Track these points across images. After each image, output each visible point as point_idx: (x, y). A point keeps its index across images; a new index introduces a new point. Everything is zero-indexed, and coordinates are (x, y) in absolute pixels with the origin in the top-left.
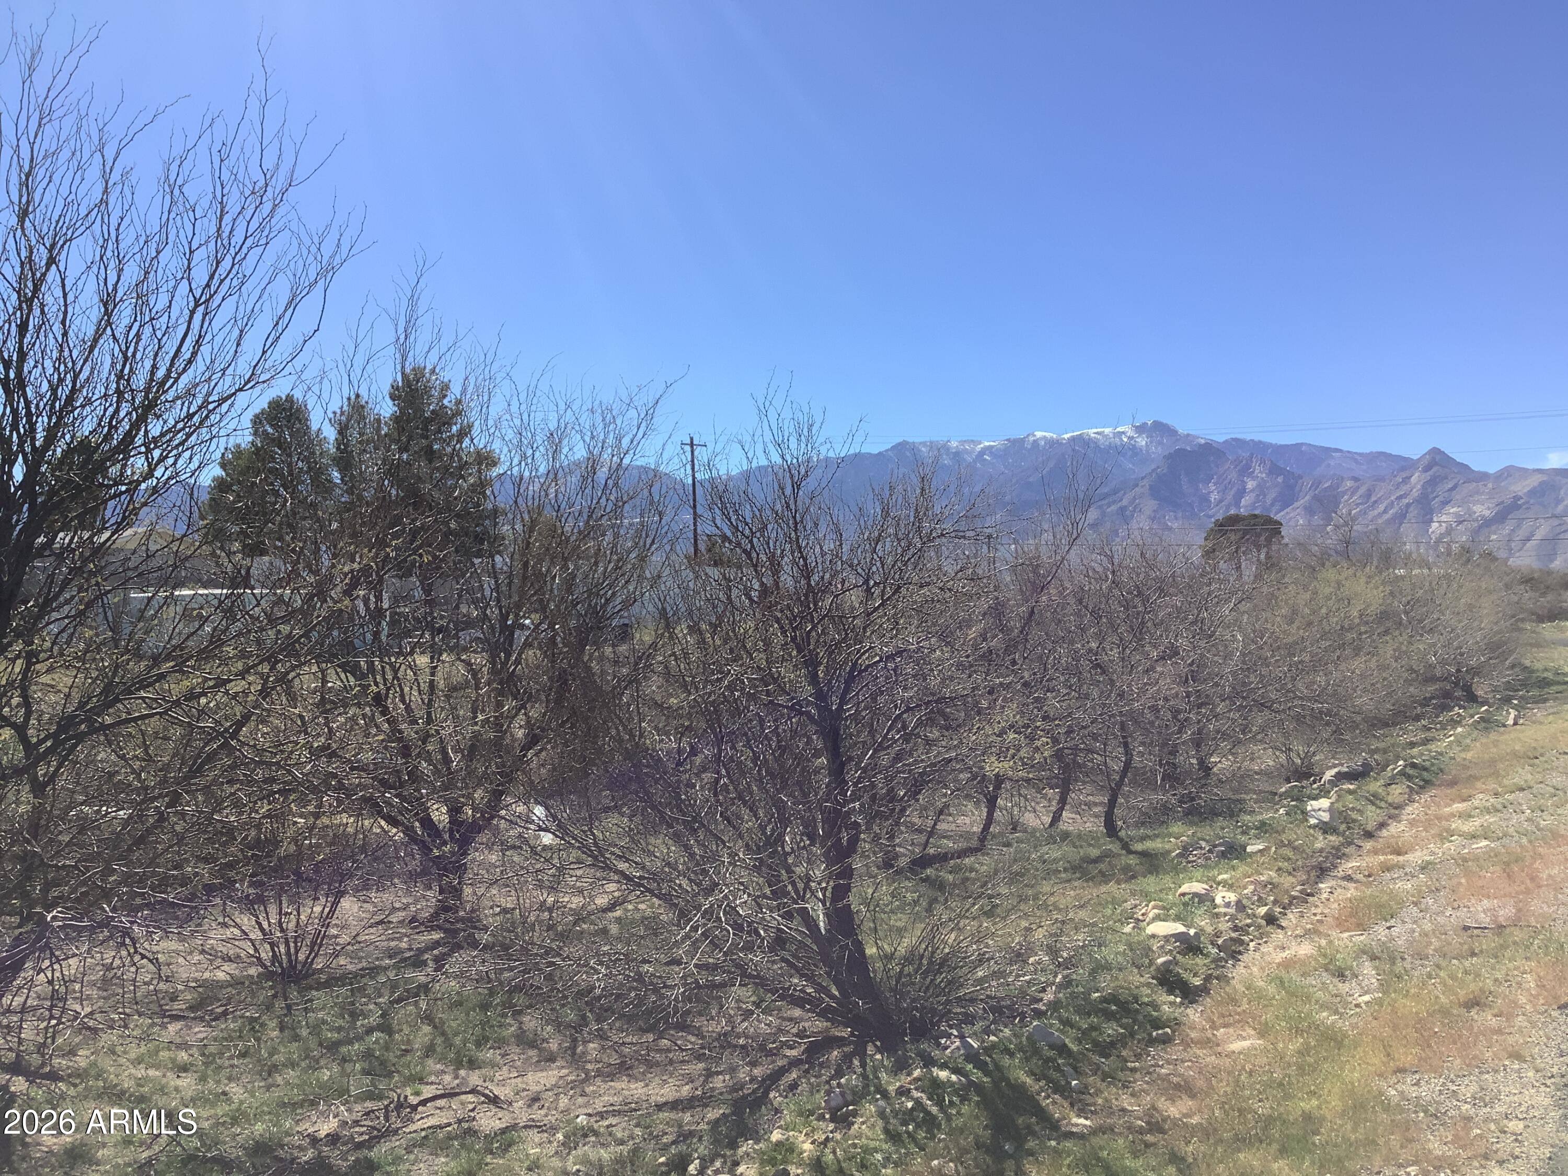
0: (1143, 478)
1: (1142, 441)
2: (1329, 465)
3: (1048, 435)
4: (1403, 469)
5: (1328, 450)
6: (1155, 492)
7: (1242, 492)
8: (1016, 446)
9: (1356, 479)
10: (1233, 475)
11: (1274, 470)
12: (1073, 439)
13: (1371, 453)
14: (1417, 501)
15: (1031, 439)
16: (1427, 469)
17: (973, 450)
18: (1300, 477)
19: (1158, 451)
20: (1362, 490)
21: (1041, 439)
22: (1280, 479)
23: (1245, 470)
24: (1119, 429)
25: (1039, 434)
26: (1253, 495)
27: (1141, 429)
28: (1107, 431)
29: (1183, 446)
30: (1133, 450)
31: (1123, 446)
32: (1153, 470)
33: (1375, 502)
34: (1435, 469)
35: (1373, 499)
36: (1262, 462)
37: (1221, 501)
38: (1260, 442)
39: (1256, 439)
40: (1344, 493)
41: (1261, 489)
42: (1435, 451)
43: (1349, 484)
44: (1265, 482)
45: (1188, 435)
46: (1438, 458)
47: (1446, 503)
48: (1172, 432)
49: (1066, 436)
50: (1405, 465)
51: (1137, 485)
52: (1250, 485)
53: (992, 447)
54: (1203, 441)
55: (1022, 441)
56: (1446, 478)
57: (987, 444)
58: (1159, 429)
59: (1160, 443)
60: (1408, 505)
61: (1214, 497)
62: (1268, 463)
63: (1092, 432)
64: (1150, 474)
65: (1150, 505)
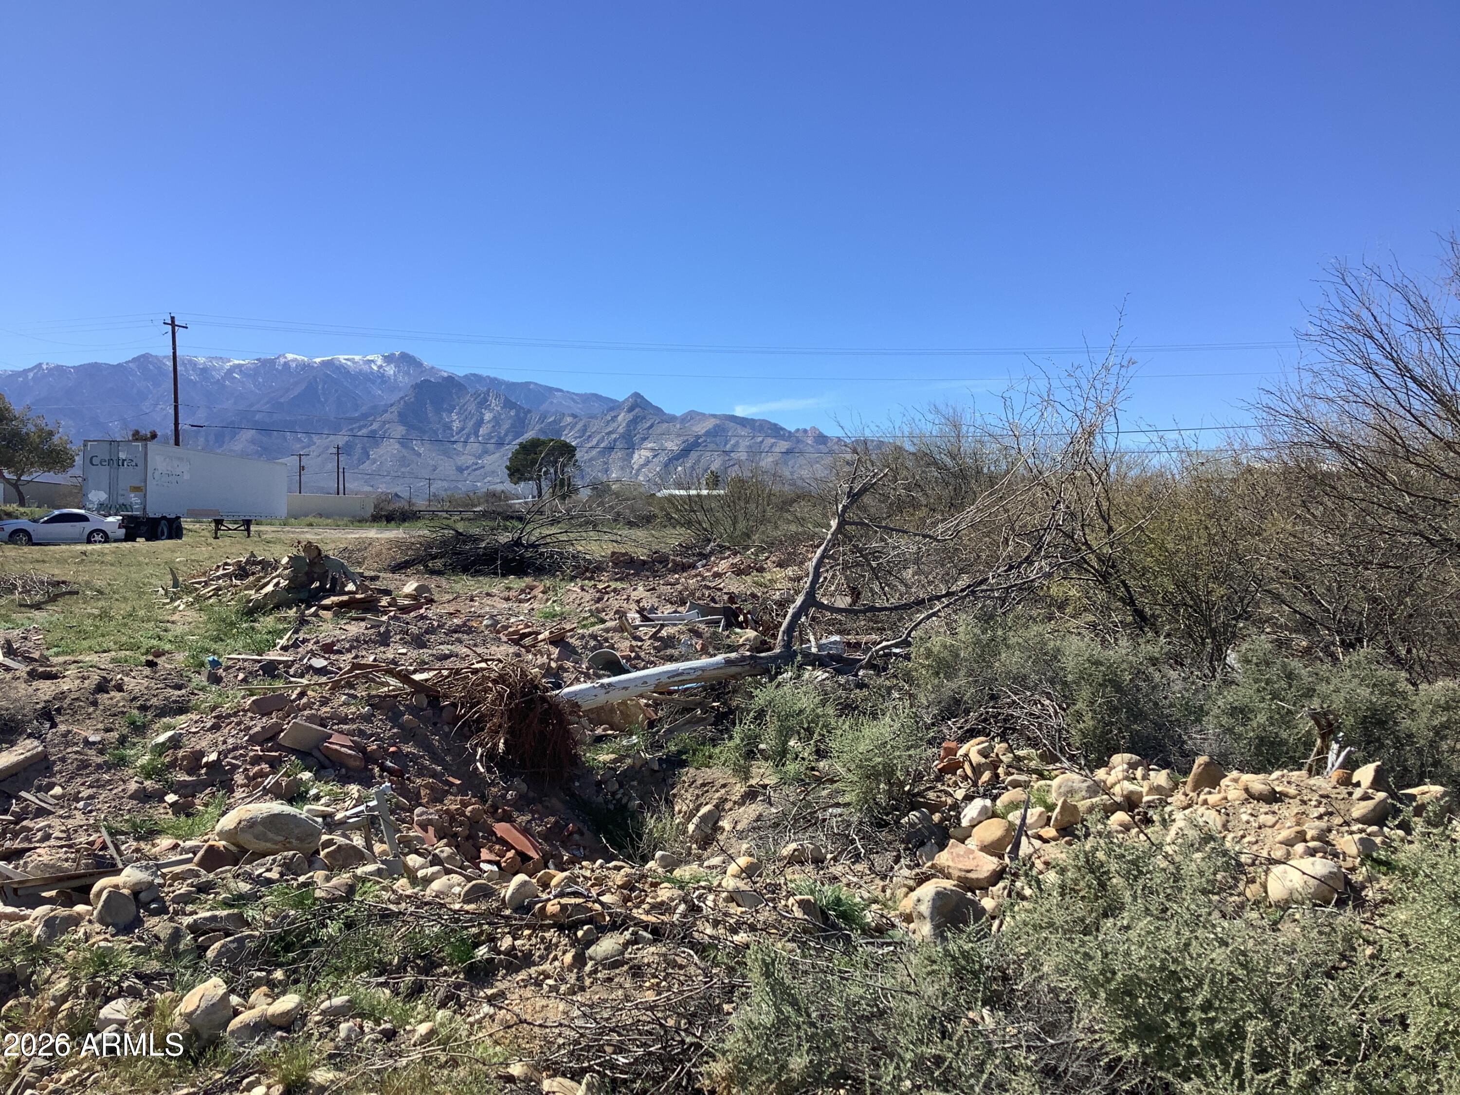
0: (392, 405)
1: (390, 370)
2: (552, 403)
3: (298, 357)
4: (612, 409)
5: (551, 390)
6: (403, 418)
7: (480, 423)
8: (267, 365)
9: (574, 416)
10: (472, 407)
11: (509, 404)
12: (323, 363)
13: (586, 394)
14: (622, 436)
15: (282, 360)
16: (631, 410)
17: (222, 368)
18: (529, 411)
19: (404, 381)
20: (579, 427)
21: (292, 361)
22: (513, 413)
23: (483, 403)
24: (369, 358)
25: (290, 356)
26: (490, 425)
27: (388, 359)
28: (357, 358)
29: (428, 378)
30: (381, 377)
31: (372, 373)
32: (402, 398)
33: (590, 436)
34: (637, 410)
35: (588, 434)
36: (497, 396)
37: (463, 429)
38: (496, 379)
39: (492, 376)
40: (565, 427)
41: (496, 420)
42: (637, 395)
43: (569, 419)
44: (500, 414)
45: (433, 368)
46: (639, 400)
47: (644, 439)
48: (419, 364)
49: (318, 360)
50: (613, 406)
51: (386, 411)
52: (488, 416)
53: (242, 365)
54: (446, 375)
55: (272, 362)
56: (644, 418)
57: (237, 362)
58: (406, 360)
59: (407, 373)
60: (615, 440)
61: (456, 425)
62: (503, 398)
63: (342, 358)
64: (399, 401)
65: (399, 430)
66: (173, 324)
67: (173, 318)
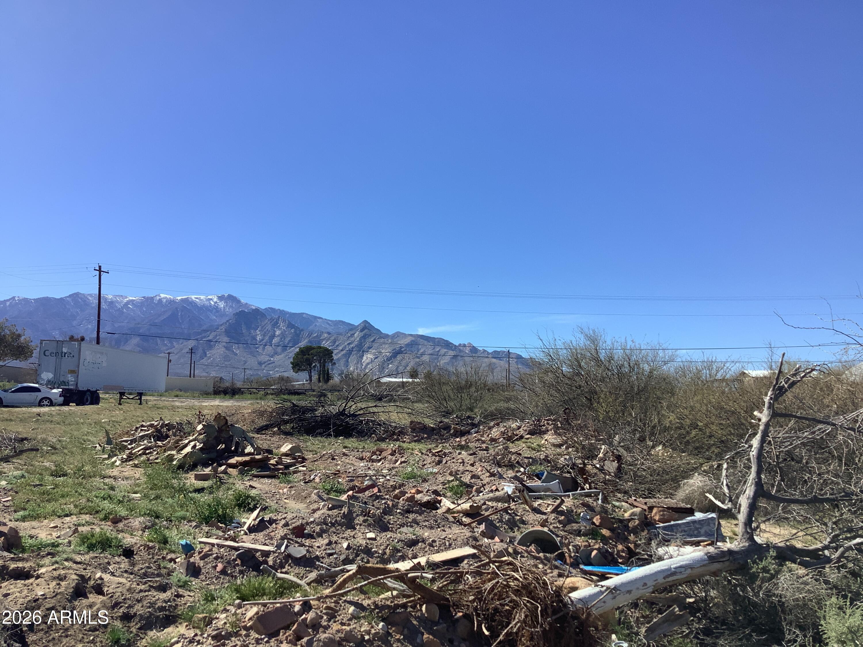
0: (221, 325)
1: (222, 305)
2: (316, 325)
3: (168, 296)
4: (351, 330)
5: (316, 318)
6: (227, 333)
7: (273, 336)
8: (148, 301)
9: (329, 333)
10: (269, 327)
11: (290, 326)
12: (182, 300)
13: (336, 321)
14: (357, 346)
15: (158, 298)
16: (362, 331)
17: (122, 302)
18: (302, 330)
19: (229, 311)
20: (332, 338)
21: (164, 298)
22: (293, 331)
23: (275, 325)
24: (209, 297)
25: (162, 296)
26: (279, 338)
27: (221, 298)
28: (202, 297)
29: (243, 309)
30: (216, 309)
31: (211, 306)
32: (227, 321)
33: (338, 346)
34: (366, 331)
35: (337, 344)
36: (284, 321)
37: (263, 340)
38: (283, 311)
39: (281, 309)
40: (323, 340)
41: (283, 336)
42: (365, 322)
43: (326, 335)
44: (285, 331)
45: (246, 304)
46: (367, 325)
47: (370, 348)
48: (239, 302)
49: (179, 298)
50: (352, 328)
51: (218, 329)
52: (278, 333)
53: (134, 300)
54: (254, 308)
55: (152, 298)
56: (370, 335)
57: (131, 298)
58: (231, 299)
59: (231, 307)
60: (353, 348)
61: (259, 338)
62: (287, 322)
63: (193, 297)
64: (226, 323)
65: (225, 340)
66: (100, 270)
67: (100, 267)
